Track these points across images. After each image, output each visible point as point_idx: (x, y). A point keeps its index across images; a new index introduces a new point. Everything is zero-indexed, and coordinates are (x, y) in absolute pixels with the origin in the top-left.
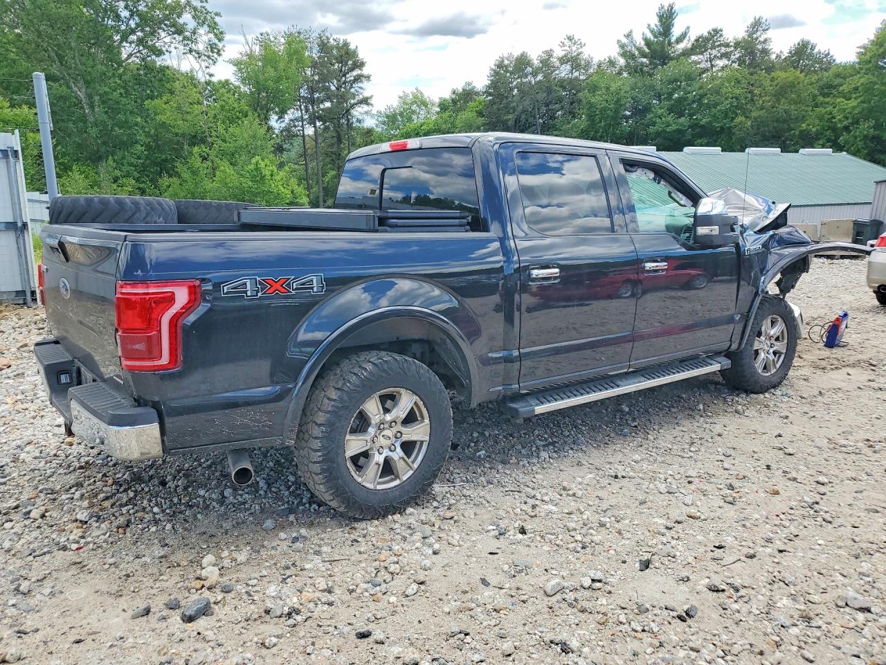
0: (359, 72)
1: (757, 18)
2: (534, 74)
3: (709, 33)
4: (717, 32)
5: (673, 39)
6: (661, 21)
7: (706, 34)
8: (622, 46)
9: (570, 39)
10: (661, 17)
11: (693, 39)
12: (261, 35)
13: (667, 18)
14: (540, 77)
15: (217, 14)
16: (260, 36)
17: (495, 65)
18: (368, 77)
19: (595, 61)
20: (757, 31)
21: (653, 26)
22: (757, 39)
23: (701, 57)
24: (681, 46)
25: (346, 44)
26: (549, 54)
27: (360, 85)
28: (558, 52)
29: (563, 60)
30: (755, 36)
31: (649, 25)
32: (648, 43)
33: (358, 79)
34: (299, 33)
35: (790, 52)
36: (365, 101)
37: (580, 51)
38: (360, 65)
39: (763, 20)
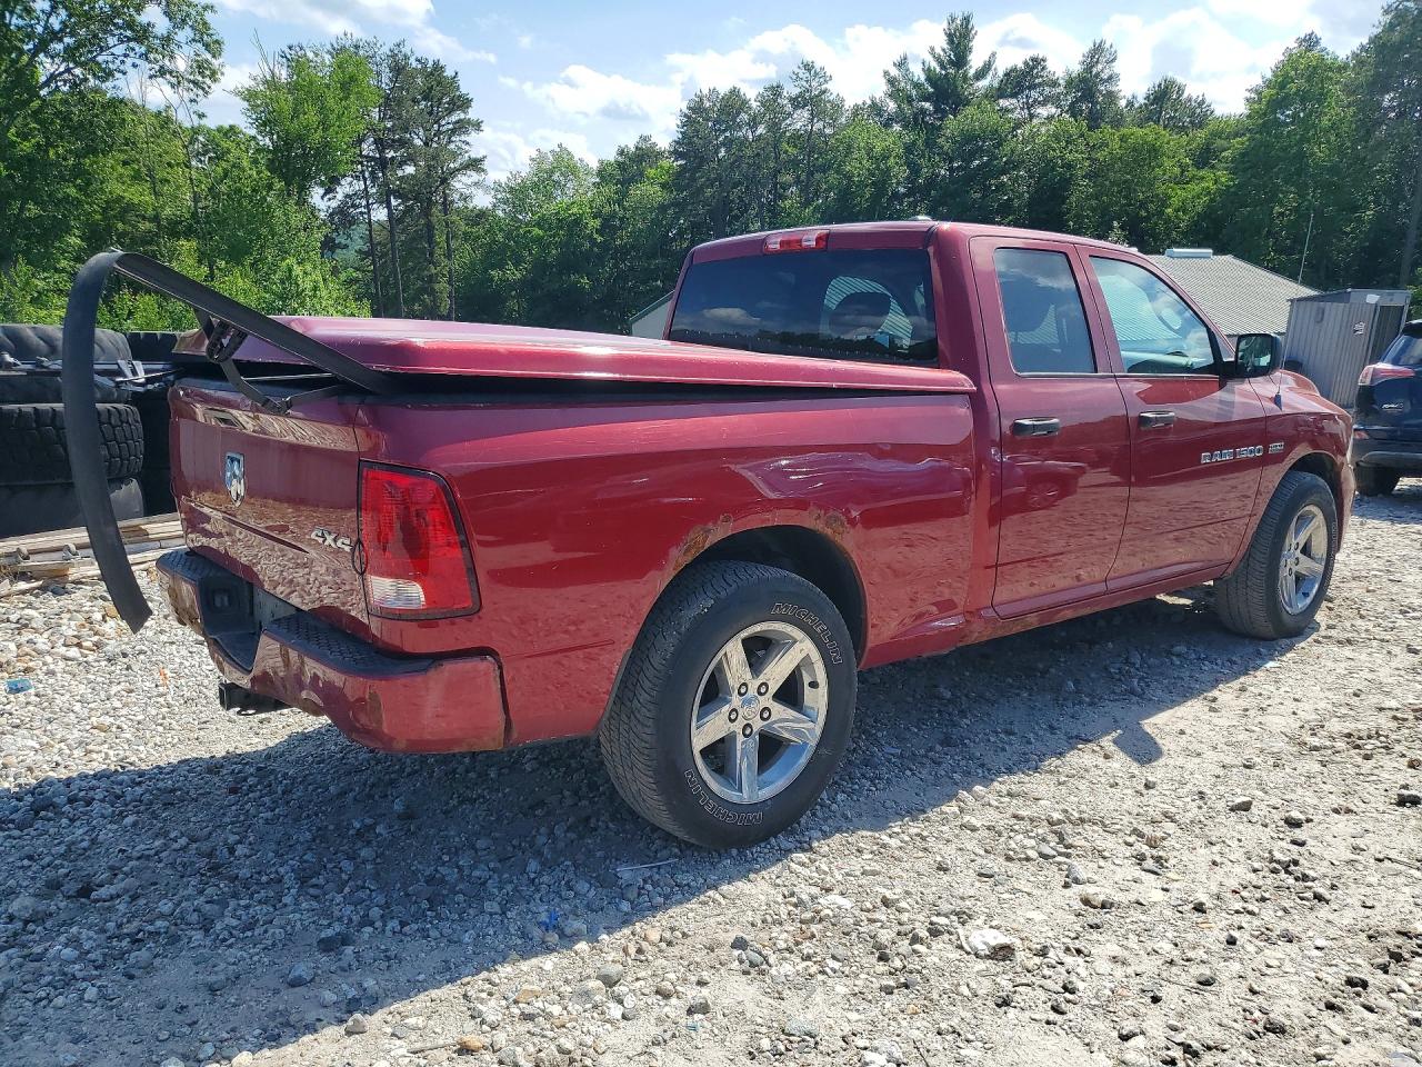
0: (462, 116)
1: (1098, 42)
2: (753, 124)
3: (1026, 63)
4: (1036, 63)
5: (972, 72)
6: (951, 42)
7: (1021, 65)
8: (892, 81)
9: (808, 67)
10: (950, 36)
11: (1001, 73)
12: (290, 48)
13: (960, 39)
14: (761, 130)
15: (205, 8)
16: (287, 51)
17: (689, 108)
18: (478, 126)
19: (849, 104)
20: (1097, 62)
21: (938, 51)
22: (1097, 75)
23: (1014, 101)
24: (983, 84)
25: (438, 68)
26: (776, 90)
27: (463, 138)
28: (791, 90)
29: (797, 102)
30: (1094, 71)
31: (932, 49)
32: (931, 77)
33: (462, 127)
34: (357, 47)
35: (1147, 98)
36: (475, 164)
37: (823, 87)
38: (463, 103)
39: (1107, 46)
